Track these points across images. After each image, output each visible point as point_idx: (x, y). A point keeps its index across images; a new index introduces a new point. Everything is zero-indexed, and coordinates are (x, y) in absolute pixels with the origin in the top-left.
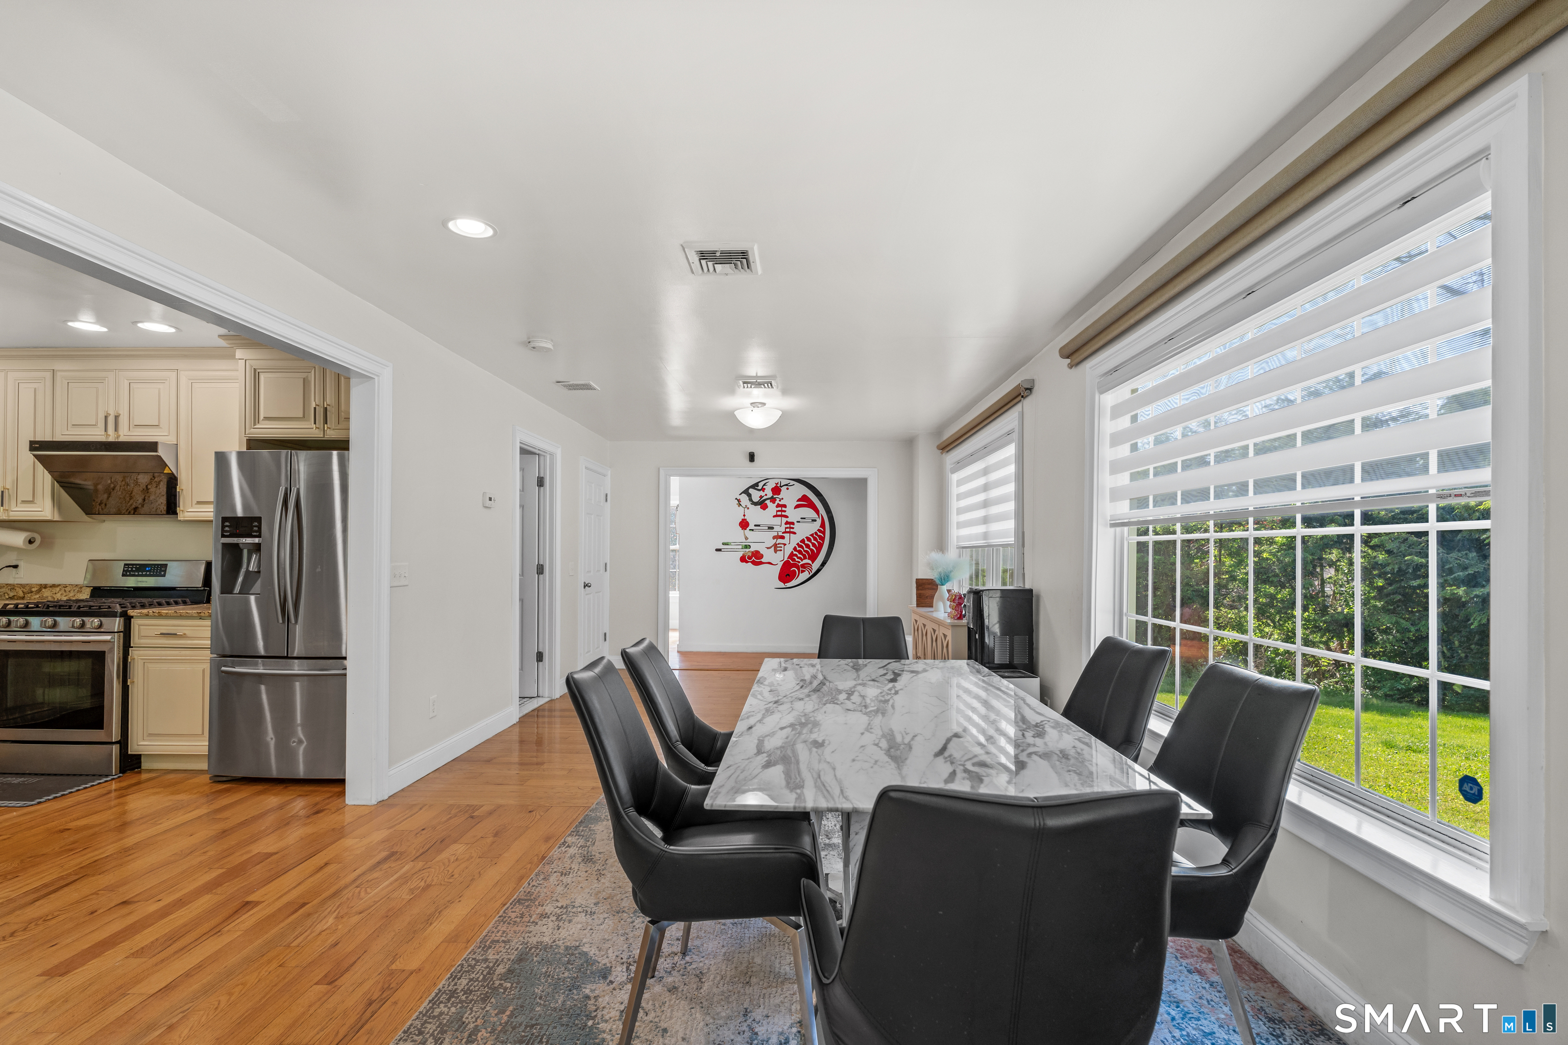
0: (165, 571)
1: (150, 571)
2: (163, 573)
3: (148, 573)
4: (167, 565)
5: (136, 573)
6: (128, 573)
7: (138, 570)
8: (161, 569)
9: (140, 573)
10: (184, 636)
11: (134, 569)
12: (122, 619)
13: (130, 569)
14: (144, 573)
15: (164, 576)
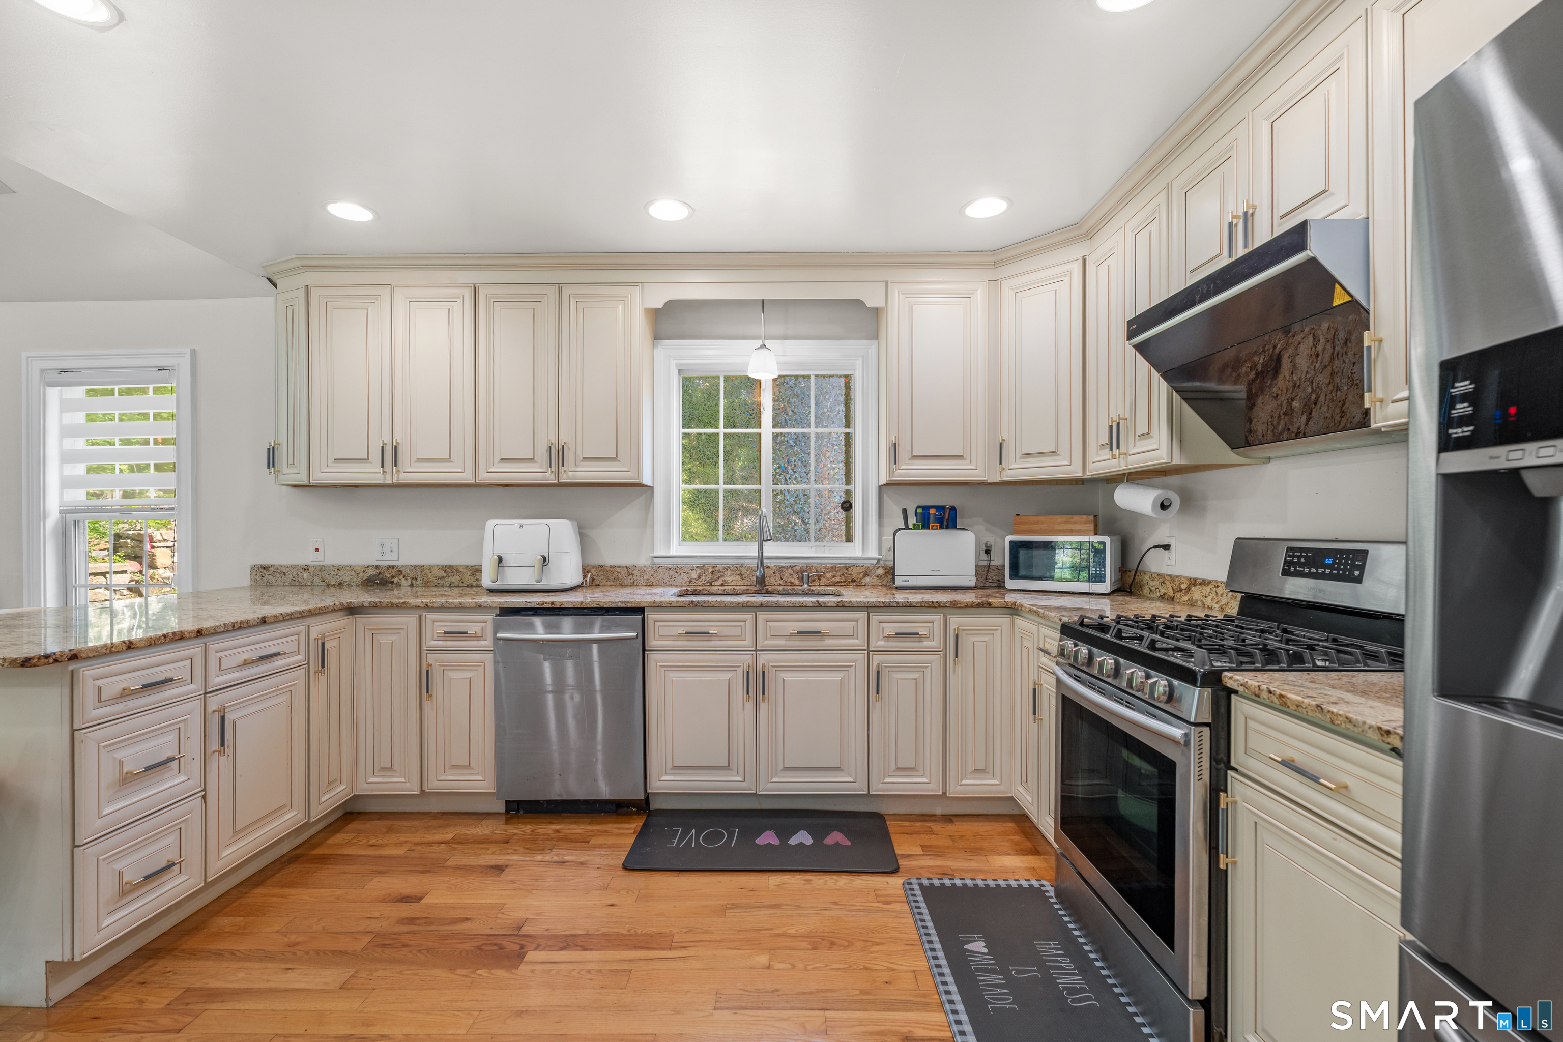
0: (1362, 568)
1: (1331, 567)
2: (1357, 573)
3: (1328, 571)
4: (1365, 553)
5: (1307, 570)
6: (1292, 569)
7: (1311, 562)
8: (1353, 562)
9: (1313, 570)
10: (1341, 791)
11: (1303, 560)
12: (1207, 692)
13: (1295, 560)
14: (1320, 571)
15: (1359, 580)
